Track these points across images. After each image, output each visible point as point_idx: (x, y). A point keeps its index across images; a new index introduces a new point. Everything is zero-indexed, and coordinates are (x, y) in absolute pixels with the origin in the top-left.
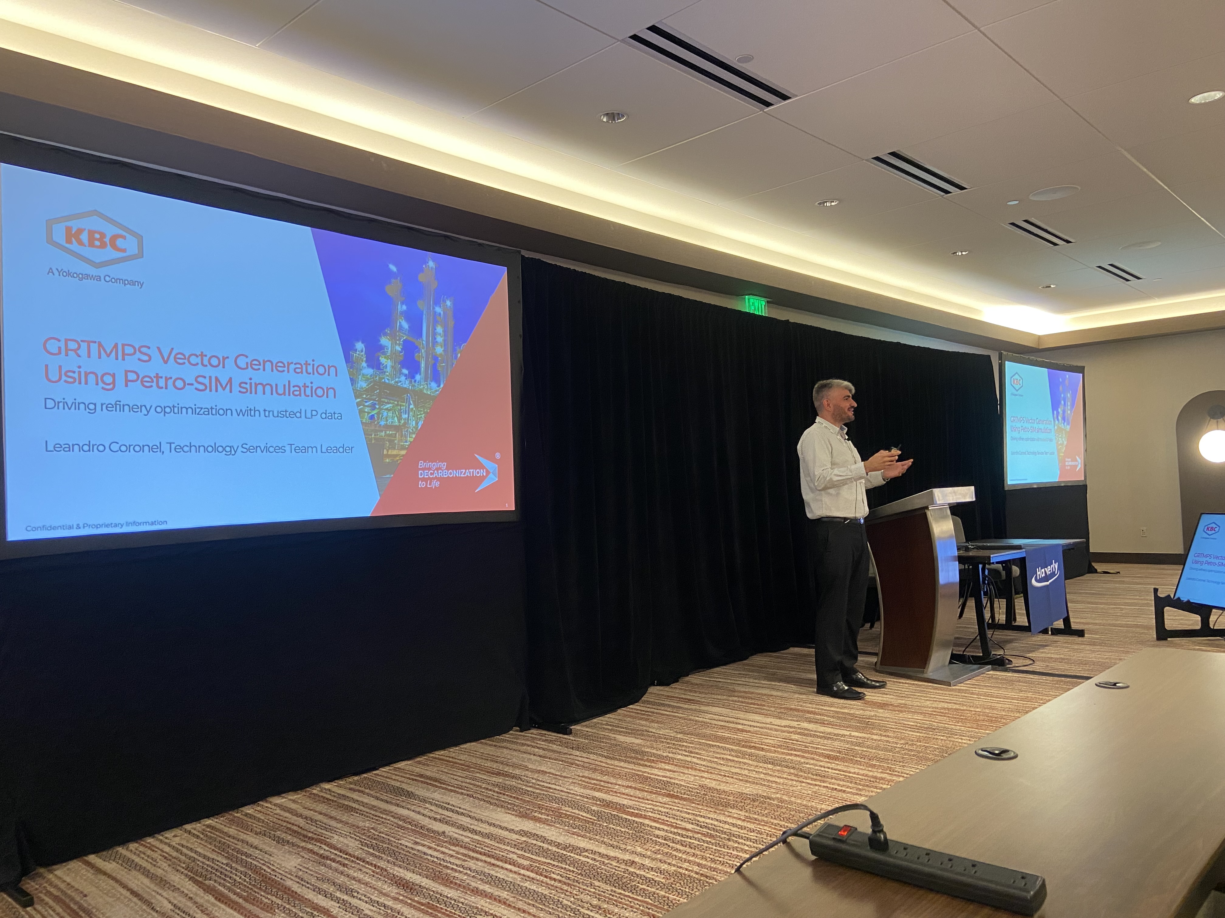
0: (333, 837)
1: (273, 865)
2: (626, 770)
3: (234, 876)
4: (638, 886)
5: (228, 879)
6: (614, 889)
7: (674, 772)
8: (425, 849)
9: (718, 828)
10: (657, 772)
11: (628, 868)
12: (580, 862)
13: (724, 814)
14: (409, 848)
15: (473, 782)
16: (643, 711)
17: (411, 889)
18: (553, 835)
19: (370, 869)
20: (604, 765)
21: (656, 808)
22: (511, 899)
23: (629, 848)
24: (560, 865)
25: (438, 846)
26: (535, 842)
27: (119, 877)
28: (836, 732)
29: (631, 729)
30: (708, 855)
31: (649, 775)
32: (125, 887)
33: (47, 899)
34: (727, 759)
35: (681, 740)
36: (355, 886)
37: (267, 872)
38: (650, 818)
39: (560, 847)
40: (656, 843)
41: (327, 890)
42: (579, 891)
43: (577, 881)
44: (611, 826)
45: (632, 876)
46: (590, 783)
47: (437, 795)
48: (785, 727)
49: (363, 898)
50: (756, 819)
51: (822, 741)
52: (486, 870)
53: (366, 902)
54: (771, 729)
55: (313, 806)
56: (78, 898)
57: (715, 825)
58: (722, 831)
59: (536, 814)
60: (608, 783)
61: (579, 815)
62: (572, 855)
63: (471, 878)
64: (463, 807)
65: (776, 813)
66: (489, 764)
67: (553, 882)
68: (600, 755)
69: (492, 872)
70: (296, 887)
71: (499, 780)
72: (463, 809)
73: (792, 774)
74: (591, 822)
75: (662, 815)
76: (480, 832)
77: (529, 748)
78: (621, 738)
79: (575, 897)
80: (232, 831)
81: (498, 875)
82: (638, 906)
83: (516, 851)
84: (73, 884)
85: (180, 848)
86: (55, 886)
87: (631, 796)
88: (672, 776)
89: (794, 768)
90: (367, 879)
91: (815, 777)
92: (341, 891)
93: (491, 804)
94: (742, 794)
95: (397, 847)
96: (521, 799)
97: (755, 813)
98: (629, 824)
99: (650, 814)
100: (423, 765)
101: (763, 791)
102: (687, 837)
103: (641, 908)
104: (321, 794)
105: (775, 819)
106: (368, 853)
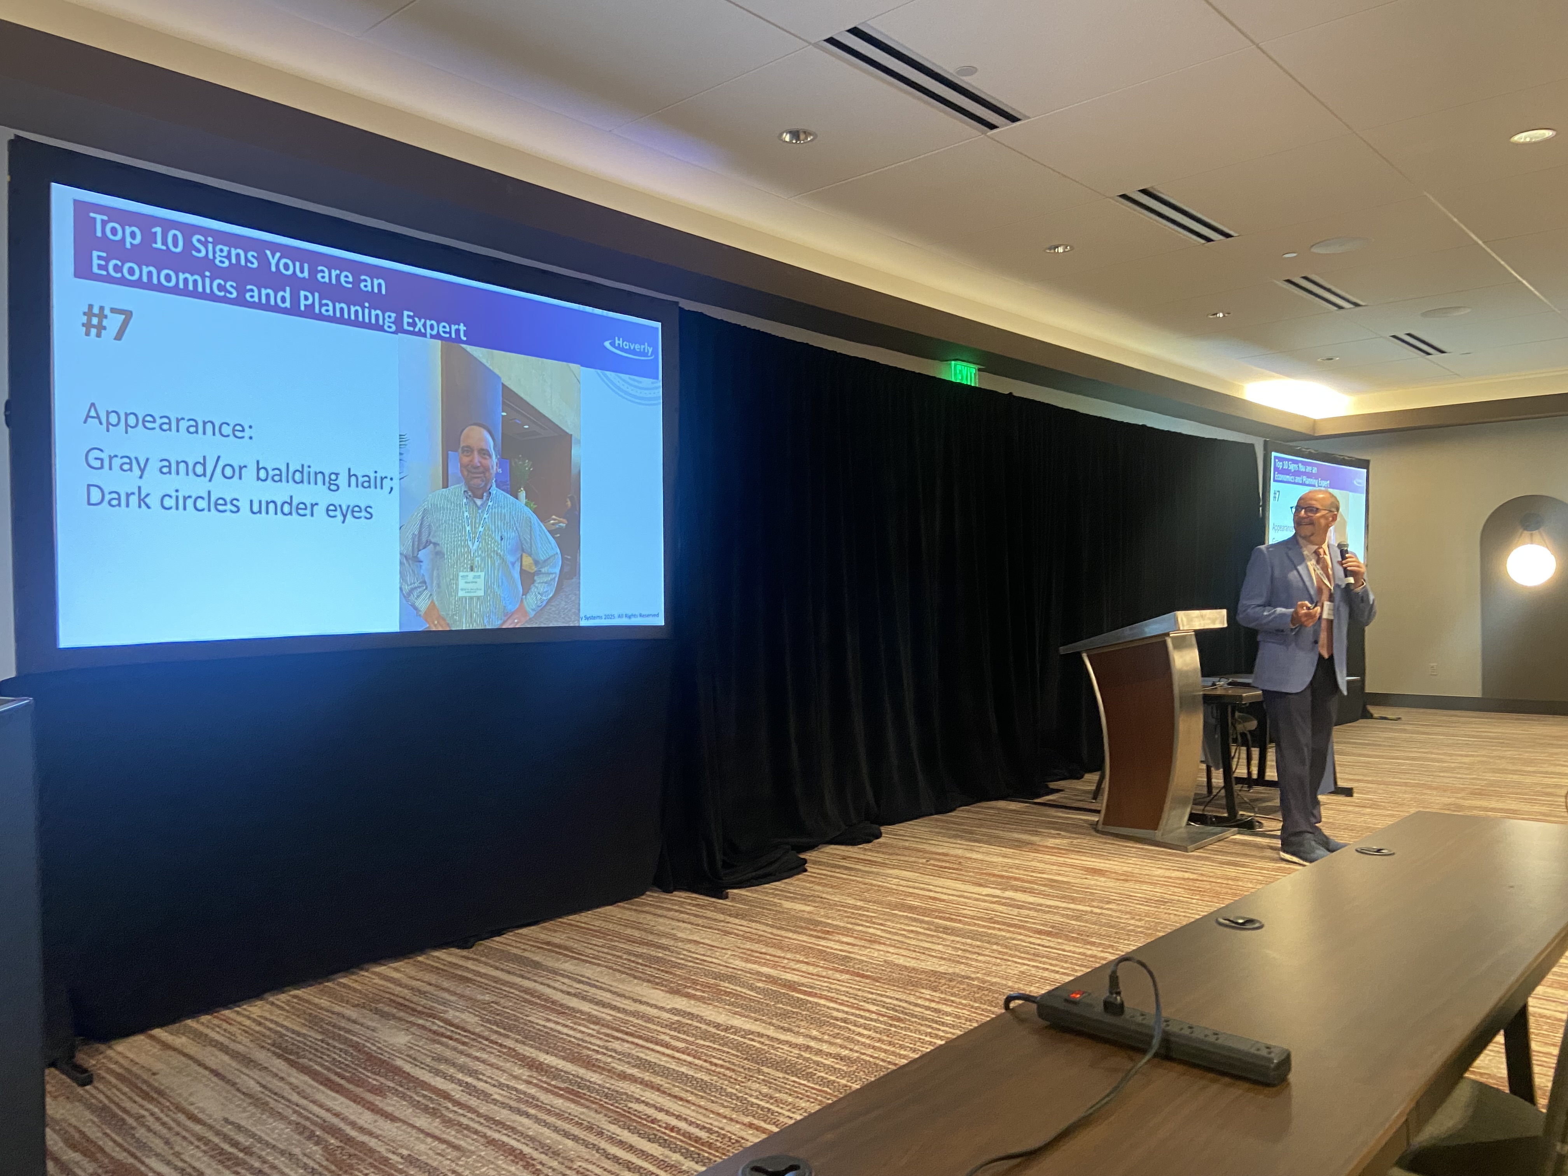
0: (447, 1011)
1: (378, 1042)
2: (795, 942)
3: (332, 1054)
4: (816, 1074)
5: (325, 1057)
6: (787, 1076)
7: (854, 945)
8: (559, 1028)
9: (908, 1011)
10: (831, 945)
11: (803, 1053)
12: (745, 1045)
13: (915, 995)
14: (540, 1025)
15: (610, 952)
17: (546, 1072)
18: (711, 1014)
19: (496, 1049)
20: (769, 936)
21: (833, 986)
22: (667, 1085)
23: (802, 1030)
24: (721, 1048)
25: (575, 1024)
26: (690, 1022)
27: (191, 1053)
28: (1048, 904)
29: (800, 894)
30: (897, 1041)
31: (824, 949)
32: (200, 1064)
33: (108, 1076)
34: (917, 932)
35: (861, 908)
36: (481, 1067)
37: (372, 1050)
38: (826, 998)
39: (721, 1028)
40: (835, 1026)
41: (446, 1071)
42: (746, 1078)
43: (743, 1067)
44: (781, 1006)
45: (808, 1062)
46: (753, 956)
47: (568, 966)
48: (986, 895)
49: (489, 1080)
50: (953, 1001)
51: (1032, 913)
52: (633, 1052)
53: (494, 1086)
54: (969, 898)
55: (420, 975)
56: (145, 1076)
57: (903, 1008)
58: (912, 1014)
59: (690, 991)
60: (775, 956)
61: (741, 992)
62: (736, 1037)
63: (618, 1062)
64: (600, 980)
65: (977, 995)
66: (629, 931)
67: (713, 1068)
68: (764, 924)
69: (642, 1055)
70: (407, 1068)
71: (644, 950)
72: (601, 983)
73: (995, 950)
74: (757, 1001)
75: (841, 994)
76: (624, 1009)
77: (677, 914)
78: (787, 905)
79: (742, 1084)
80: (324, 1002)
81: (648, 1058)
82: (815, 1096)
83: (668, 1032)
84: (137, 1061)
85: (263, 1021)
86: (116, 1063)
87: (803, 972)
88: (849, 950)
89: (996, 944)
90: (493, 1060)
91: (1022, 955)
92: (463, 1072)
93: (635, 977)
94: (936, 972)
95: (526, 1024)
96: (671, 973)
97: (952, 995)
98: (802, 1003)
99: (825, 993)
100: (550, 930)
101: (961, 969)
102: (871, 1020)
103: (819, 1098)
104: (428, 962)
105: (975, 1001)
106: (491, 1030)
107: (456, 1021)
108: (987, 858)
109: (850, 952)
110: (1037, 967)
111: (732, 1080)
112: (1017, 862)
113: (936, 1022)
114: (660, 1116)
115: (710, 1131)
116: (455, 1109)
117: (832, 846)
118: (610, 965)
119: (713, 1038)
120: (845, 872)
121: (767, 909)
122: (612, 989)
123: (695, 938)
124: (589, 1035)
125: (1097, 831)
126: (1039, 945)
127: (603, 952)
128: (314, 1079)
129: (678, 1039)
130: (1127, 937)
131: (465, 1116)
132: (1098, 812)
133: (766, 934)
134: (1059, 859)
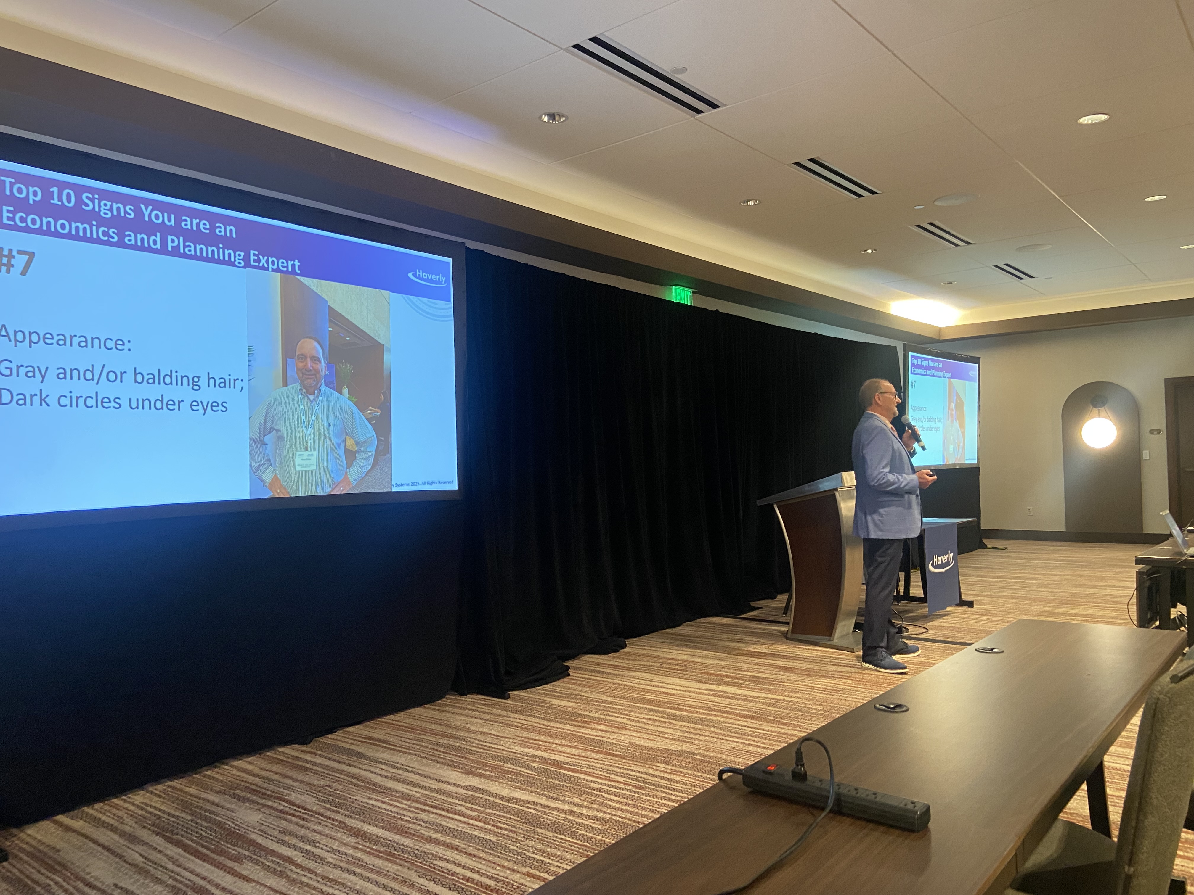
0: (291, 794)
1: (237, 821)
2: (562, 730)
3: (200, 831)
4: (577, 832)
5: (194, 833)
6: (556, 835)
7: (606, 731)
8: (379, 804)
9: (647, 781)
10: (589, 732)
11: (568, 817)
12: (524, 812)
13: (652, 768)
14: (364, 803)
15: (419, 743)
16: (576, 677)
17: (369, 839)
18: (497, 789)
19: (329, 823)
20: (542, 726)
21: (590, 764)
22: (463, 846)
23: (567, 799)
24: (505, 815)
25: (391, 800)
26: (481, 796)
27: (88, 833)
28: (752, 695)
29: (565, 694)
30: (639, 804)
31: (583, 735)
32: (95, 842)
33: (21, 854)
34: (653, 719)
35: (611, 703)
36: (318, 837)
37: (232, 827)
38: (586, 773)
39: (505, 799)
40: (592, 795)
41: (290, 842)
42: (524, 837)
44: (551, 780)
45: (571, 823)
46: (529, 742)
47: (385, 755)
48: (706, 690)
49: (325, 847)
50: (681, 772)
51: (740, 702)
52: (437, 821)
53: (328, 851)
54: (693, 692)
55: (269, 767)
56: (51, 853)
57: (644, 778)
58: (651, 783)
59: (480, 771)
60: (546, 742)
61: (520, 771)
62: (516, 806)
63: (425, 829)
64: (411, 765)
66: (433, 727)
67: (500, 831)
68: (536, 717)
69: (444, 823)
70: (260, 840)
71: (445, 741)
72: (412, 768)
73: (713, 732)
74: (532, 777)
75: (596, 770)
76: (429, 787)
77: (470, 712)
78: (555, 702)
79: (521, 843)
80: (193, 790)
81: (449, 825)
82: (577, 849)
83: (464, 803)
84: (44, 840)
85: (144, 806)
86: (27, 843)
87: (568, 753)
88: (604, 735)
89: (714, 727)
90: (327, 831)
91: (733, 735)
92: (303, 842)
93: (438, 762)
94: (668, 750)
95: (353, 803)
96: (466, 758)
97: (680, 767)
98: (566, 778)
99: (585, 769)
100: (372, 728)
101: (687, 747)
102: (620, 789)
103: (581, 851)
104: (275, 756)
105: (698, 771)
106: (325, 808)
107: (297, 802)
108: (707, 661)
109: (603, 737)
110: (744, 743)
111: (514, 840)
112: (728, 663)
113: (669, 789)
114: (459, 870)
115: (496, 880)
116: (298, 871)
117: (589, 656)
118: (418, 753)
119: (499, 807)
120: (599, 675)
121: (539, 706)
122: (420, 772)
123: (484, 730)
124: (402, 808)
125: (787, 638)
126: (745, 726)
127: (413, 744)
128: (185, 851)
129: (472, 809)
130: (810, 718)
131: (305, 876)
132: (788, 623)
133: (539, 725)
134: (760, 660)
